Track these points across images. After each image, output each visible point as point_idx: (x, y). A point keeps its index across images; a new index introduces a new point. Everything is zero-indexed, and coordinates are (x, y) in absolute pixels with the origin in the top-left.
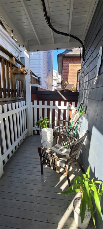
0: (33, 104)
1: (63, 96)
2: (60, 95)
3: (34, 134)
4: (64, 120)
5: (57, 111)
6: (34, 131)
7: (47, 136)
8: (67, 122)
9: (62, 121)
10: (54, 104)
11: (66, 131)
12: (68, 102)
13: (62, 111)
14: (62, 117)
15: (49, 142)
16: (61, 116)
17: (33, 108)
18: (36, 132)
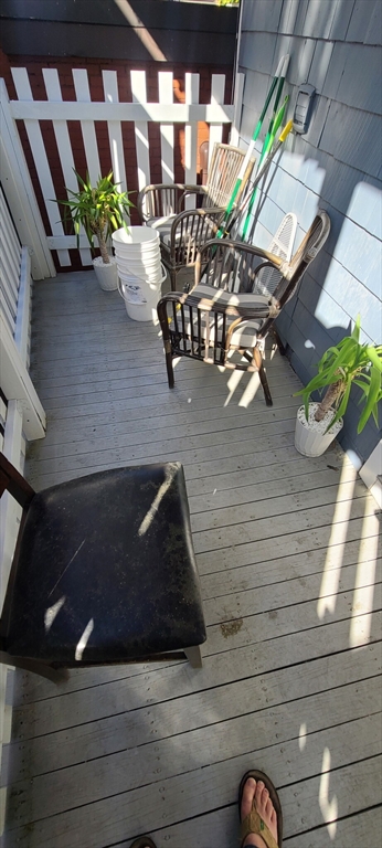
0: (13, 95)
1: (145, 37)
2: (131, 27)
3: (59, 269)
4: (180, 186)
5: (142, 137)
6: (54, 253)
7: (144, 262)
8: (192, 190)
9: (170, 188)
10: (125, 95)
11: (204, 232)
12: (193, 72)
13: (168, 133)
14: (168, 171)
15: (153, 287)
16: (163, 165)
17: (20, 125)
18: (65, 261)
